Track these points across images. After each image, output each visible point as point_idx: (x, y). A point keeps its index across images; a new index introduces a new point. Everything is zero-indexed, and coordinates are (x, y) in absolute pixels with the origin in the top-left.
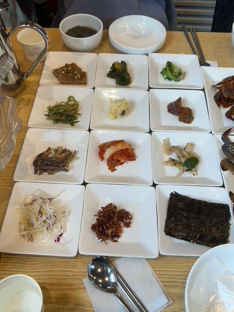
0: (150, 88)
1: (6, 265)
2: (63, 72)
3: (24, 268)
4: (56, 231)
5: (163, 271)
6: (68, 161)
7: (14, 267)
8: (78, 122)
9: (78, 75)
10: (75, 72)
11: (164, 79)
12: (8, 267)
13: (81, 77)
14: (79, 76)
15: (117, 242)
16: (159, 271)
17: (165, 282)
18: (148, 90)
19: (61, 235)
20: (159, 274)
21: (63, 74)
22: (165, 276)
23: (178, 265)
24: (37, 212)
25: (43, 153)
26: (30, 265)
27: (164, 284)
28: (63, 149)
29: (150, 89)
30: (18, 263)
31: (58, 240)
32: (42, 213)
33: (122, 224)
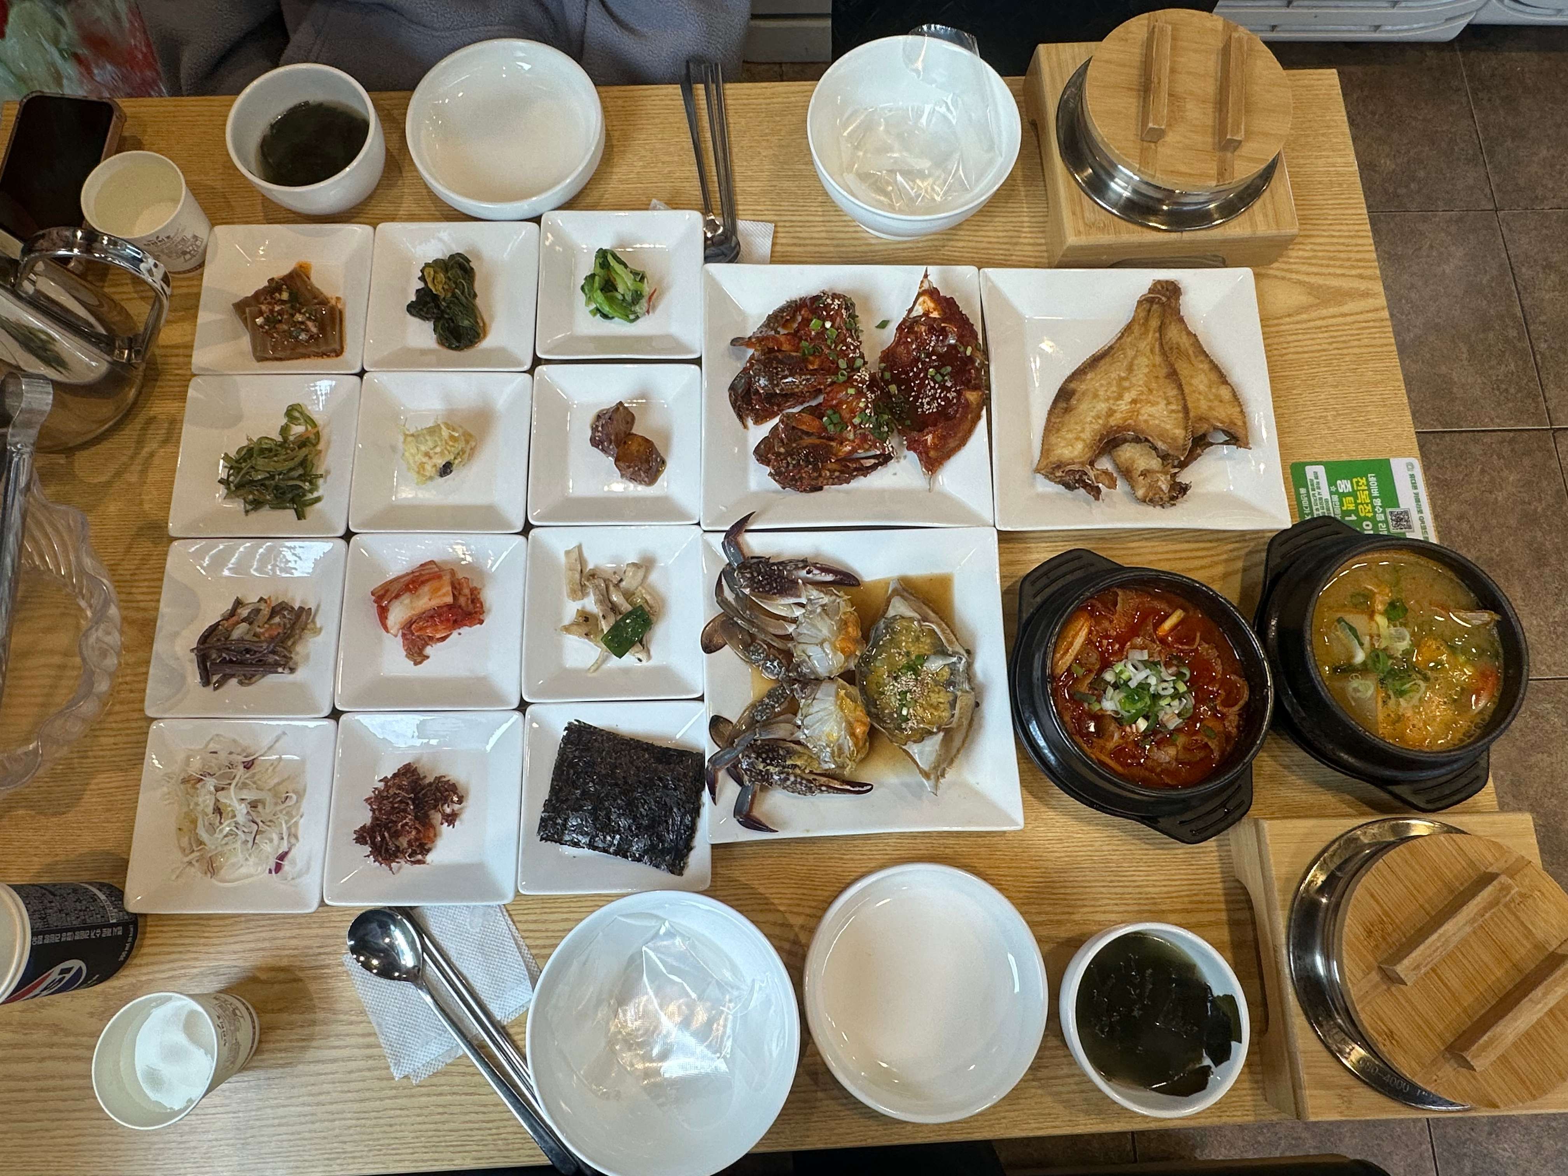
0: (537, 361)
1: (162, 932)
2: (259, 321)
3: (206, 935)
4: (269, 848)
5: (535, 922)
6: (290, 643)
7: (181, 936)
8: (318, 500)
9: (310, 324)
10: (298, 315)
11: (591, 312)
12: (168, 935)
13: (322, 328)
14: (314, 330)
15: (424, 863)
16: (526, 922)
17: (536, 947)
18: (531, 371)
19: (282, 857)
20: (525, 931)
21: (261, 327)
22: (538, 934)
23: (572, 905)
24: (210, 810)
25: (218, 624)
26: (218, 929)
27: (534, 952)
28: (273, 604)
29: (540, 364)
30: (190, 924)
31: (278, 868)
32: (221, 814)
33: (437, 817)
